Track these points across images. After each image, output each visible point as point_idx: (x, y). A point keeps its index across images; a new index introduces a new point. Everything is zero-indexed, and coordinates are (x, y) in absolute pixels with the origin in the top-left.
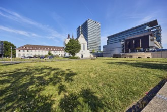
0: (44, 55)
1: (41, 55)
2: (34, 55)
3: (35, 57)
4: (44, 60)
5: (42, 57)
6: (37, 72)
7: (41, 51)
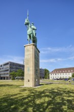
0: (68, 77)
1: (65, 77)
2: (59, 77)
3: (61, 79)
4: (68, 82)
5: (66, 79)
6: (66, 95)
7: (65, 74)
